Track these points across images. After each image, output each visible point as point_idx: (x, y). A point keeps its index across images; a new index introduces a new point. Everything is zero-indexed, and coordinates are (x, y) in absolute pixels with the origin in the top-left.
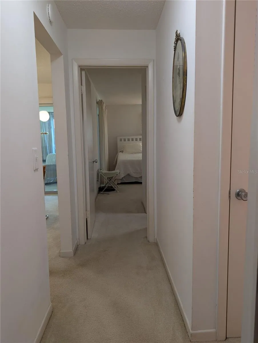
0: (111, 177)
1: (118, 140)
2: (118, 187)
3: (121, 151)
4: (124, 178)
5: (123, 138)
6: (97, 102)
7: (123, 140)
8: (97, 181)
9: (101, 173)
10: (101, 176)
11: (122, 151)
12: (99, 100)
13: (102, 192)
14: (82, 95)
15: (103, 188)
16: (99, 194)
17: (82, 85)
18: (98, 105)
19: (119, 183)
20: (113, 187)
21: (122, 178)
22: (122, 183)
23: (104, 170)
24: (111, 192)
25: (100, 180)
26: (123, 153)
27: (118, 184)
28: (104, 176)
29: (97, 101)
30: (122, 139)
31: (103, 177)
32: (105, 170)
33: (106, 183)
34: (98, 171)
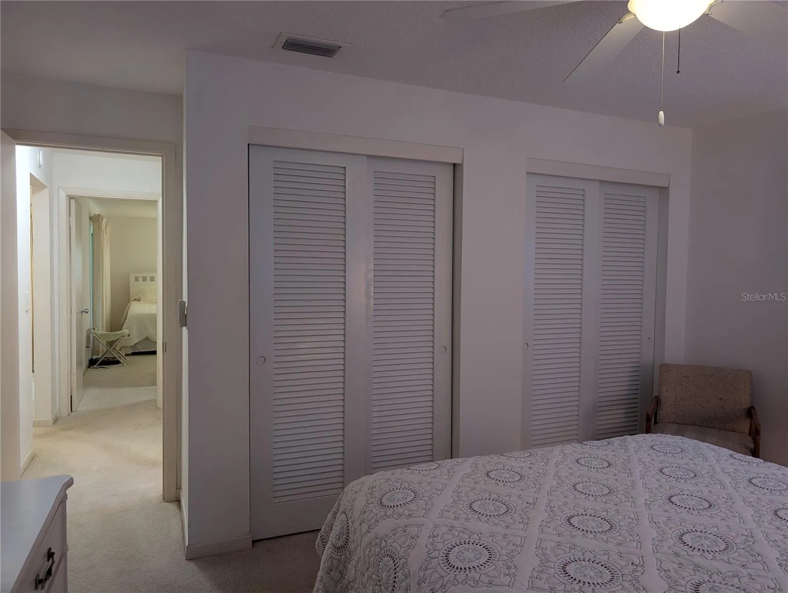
0: (112, 342)
1: (132, 279)
2: (125, 359)
3: (135, 300)
4: (137, 345)
5: (141, 275)
6: (90, 217)
7: (141, 279)
8: (87, 347)
9: (94, 335)
10: (93, 340)
11: (139, 299)
12: (95, 214)
13: (95, 366)
14: (70, 227)
15: (97, 360)
16: (89, 369)
17: (70, 216)
18: (91, 222)
19: (130, 352)
20: (117, 359)
21: (135, 344)
22: (134, 354)
23: (101, 329)
24: (111, 366)
25: (91, 346)
26: (140, 302)
27: (127, 355)
28: (99, 339)
29: (90, 214)
30: (139, 278)
31: (99, 341)
32: (103, 330)
33: (105, 352)
34: (89, 330)
